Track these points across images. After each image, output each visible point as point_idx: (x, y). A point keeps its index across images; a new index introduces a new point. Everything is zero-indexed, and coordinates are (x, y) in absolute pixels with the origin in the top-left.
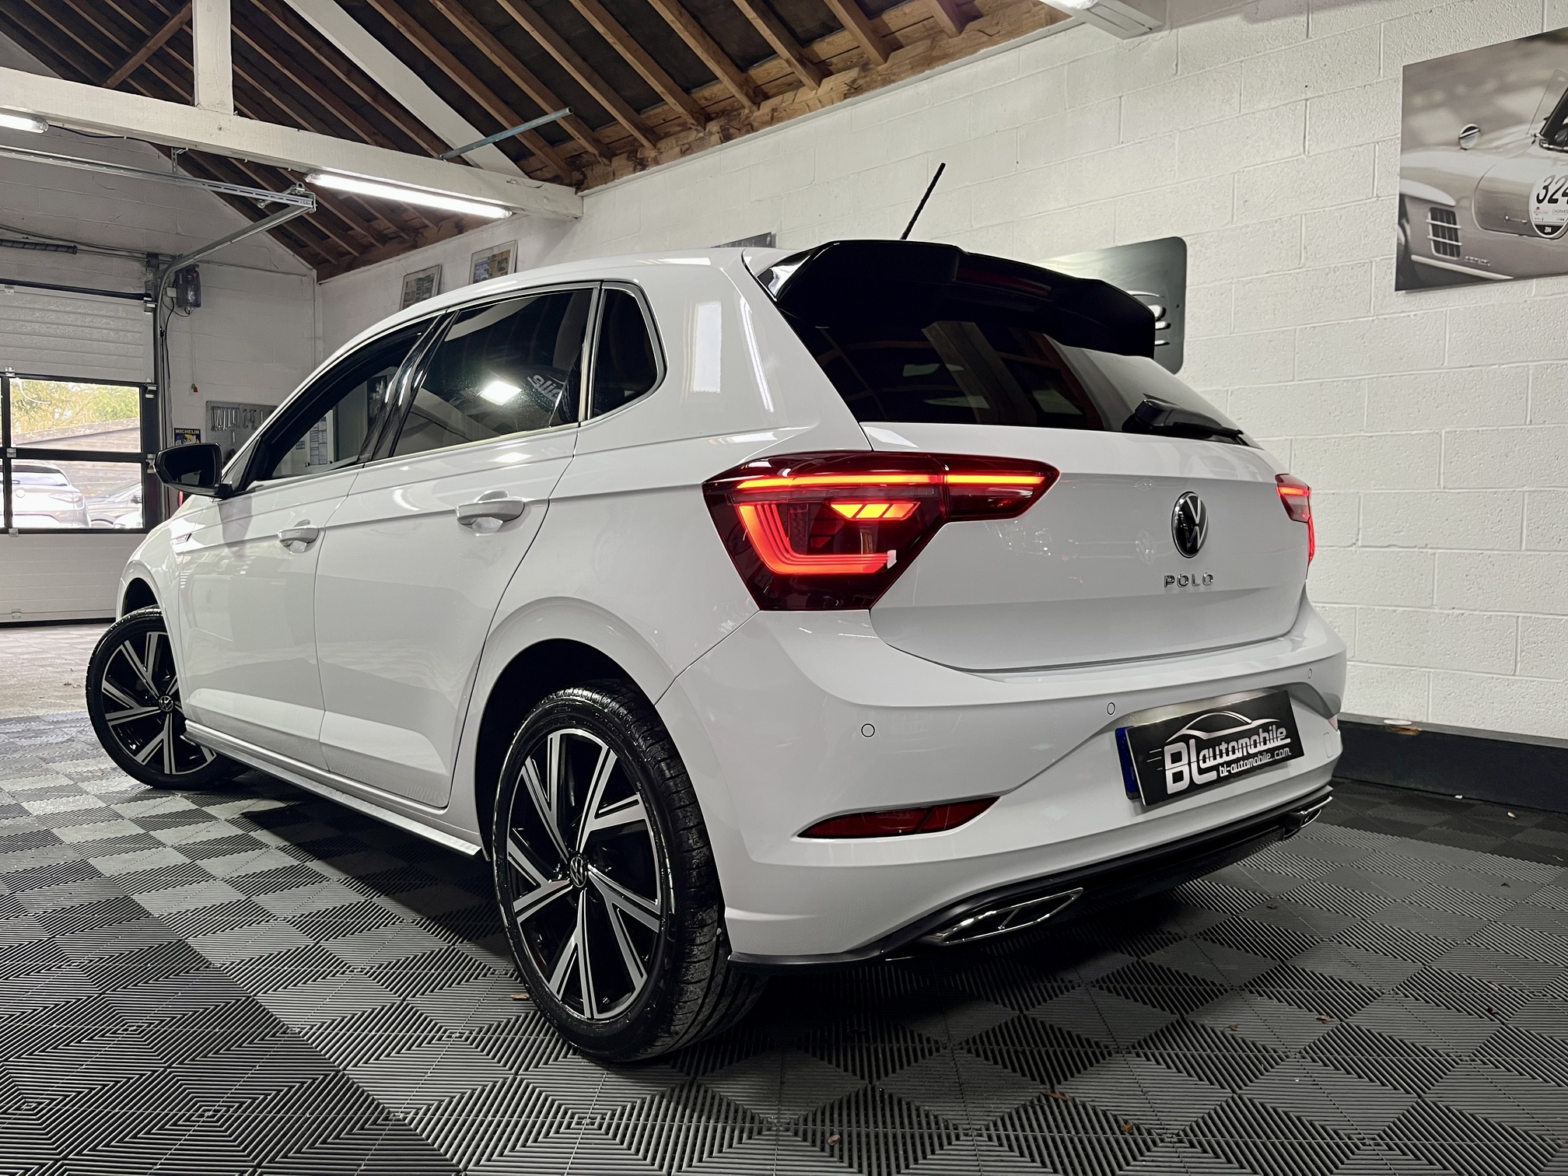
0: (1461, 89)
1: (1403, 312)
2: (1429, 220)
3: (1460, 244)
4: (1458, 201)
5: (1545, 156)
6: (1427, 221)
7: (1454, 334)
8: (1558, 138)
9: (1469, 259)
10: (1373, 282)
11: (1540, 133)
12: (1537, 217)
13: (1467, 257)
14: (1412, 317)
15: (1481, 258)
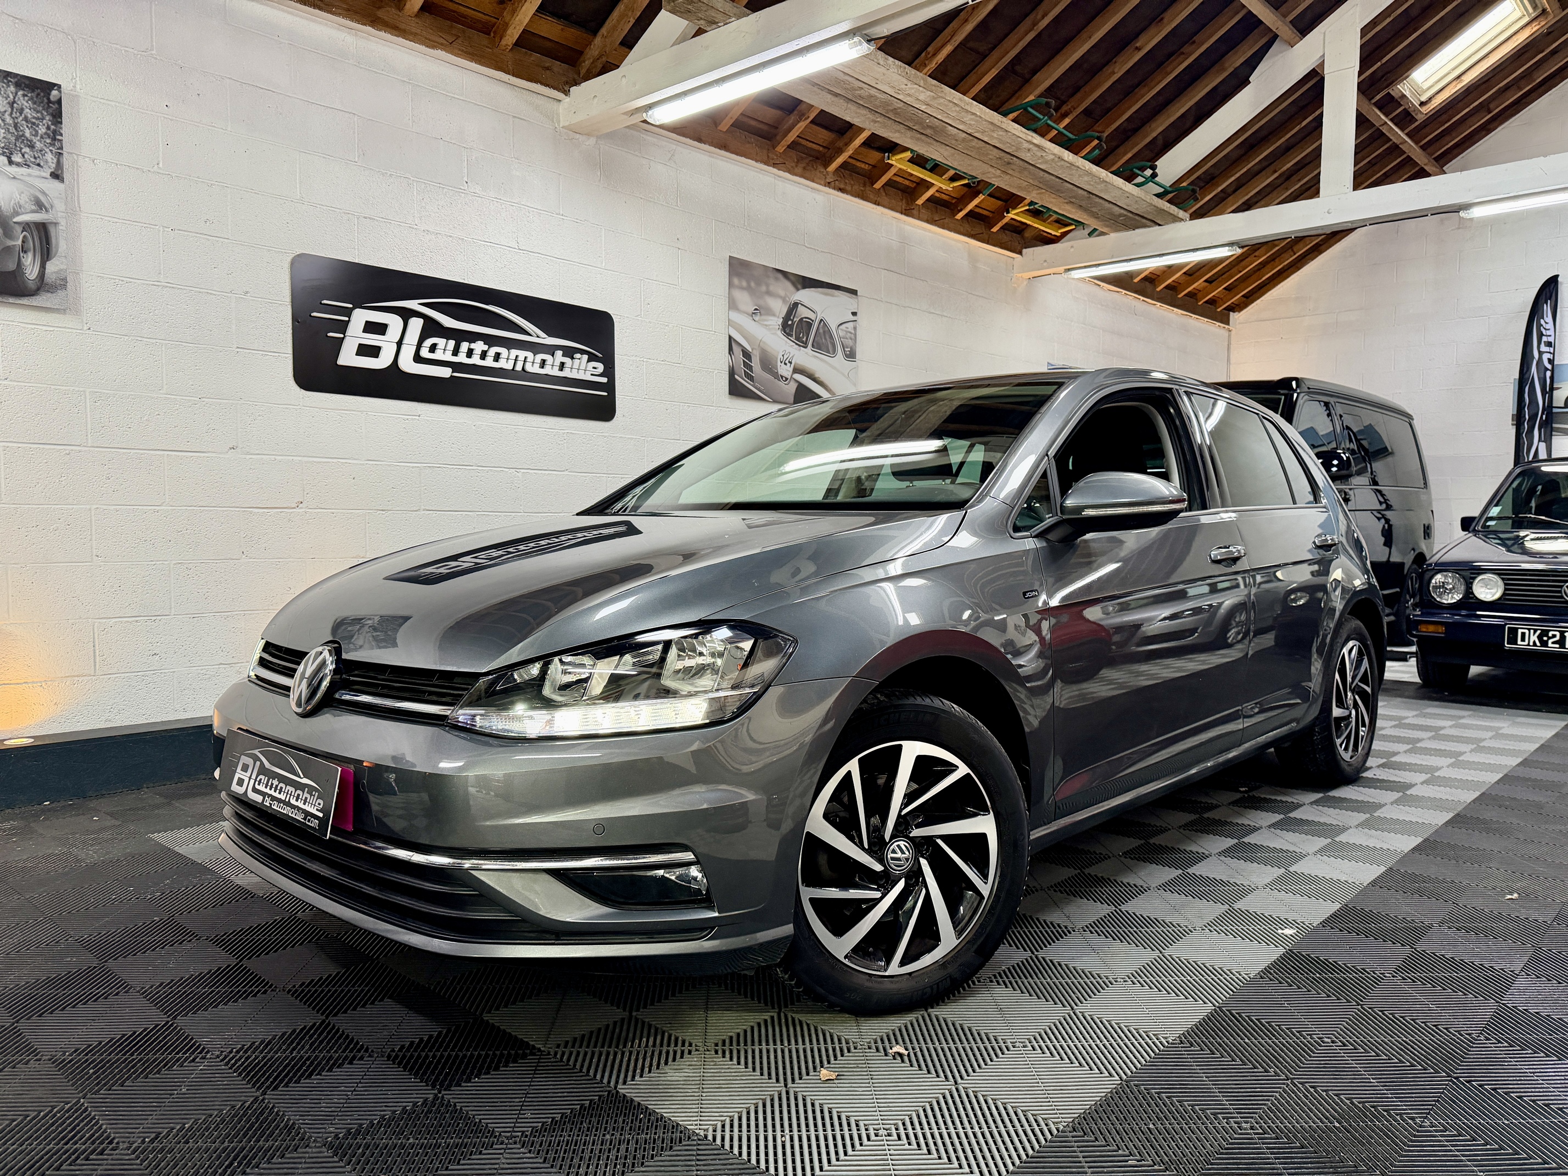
0: (753, 284)
1: (728, 407)
2: (740, 355)
3: (753, 374)
4: (752, 349)
5: (783, 338)
8: (787, 330)
9: (758, 386)
11: (780, 324)
13: (756, 384)
15: (761, 385)
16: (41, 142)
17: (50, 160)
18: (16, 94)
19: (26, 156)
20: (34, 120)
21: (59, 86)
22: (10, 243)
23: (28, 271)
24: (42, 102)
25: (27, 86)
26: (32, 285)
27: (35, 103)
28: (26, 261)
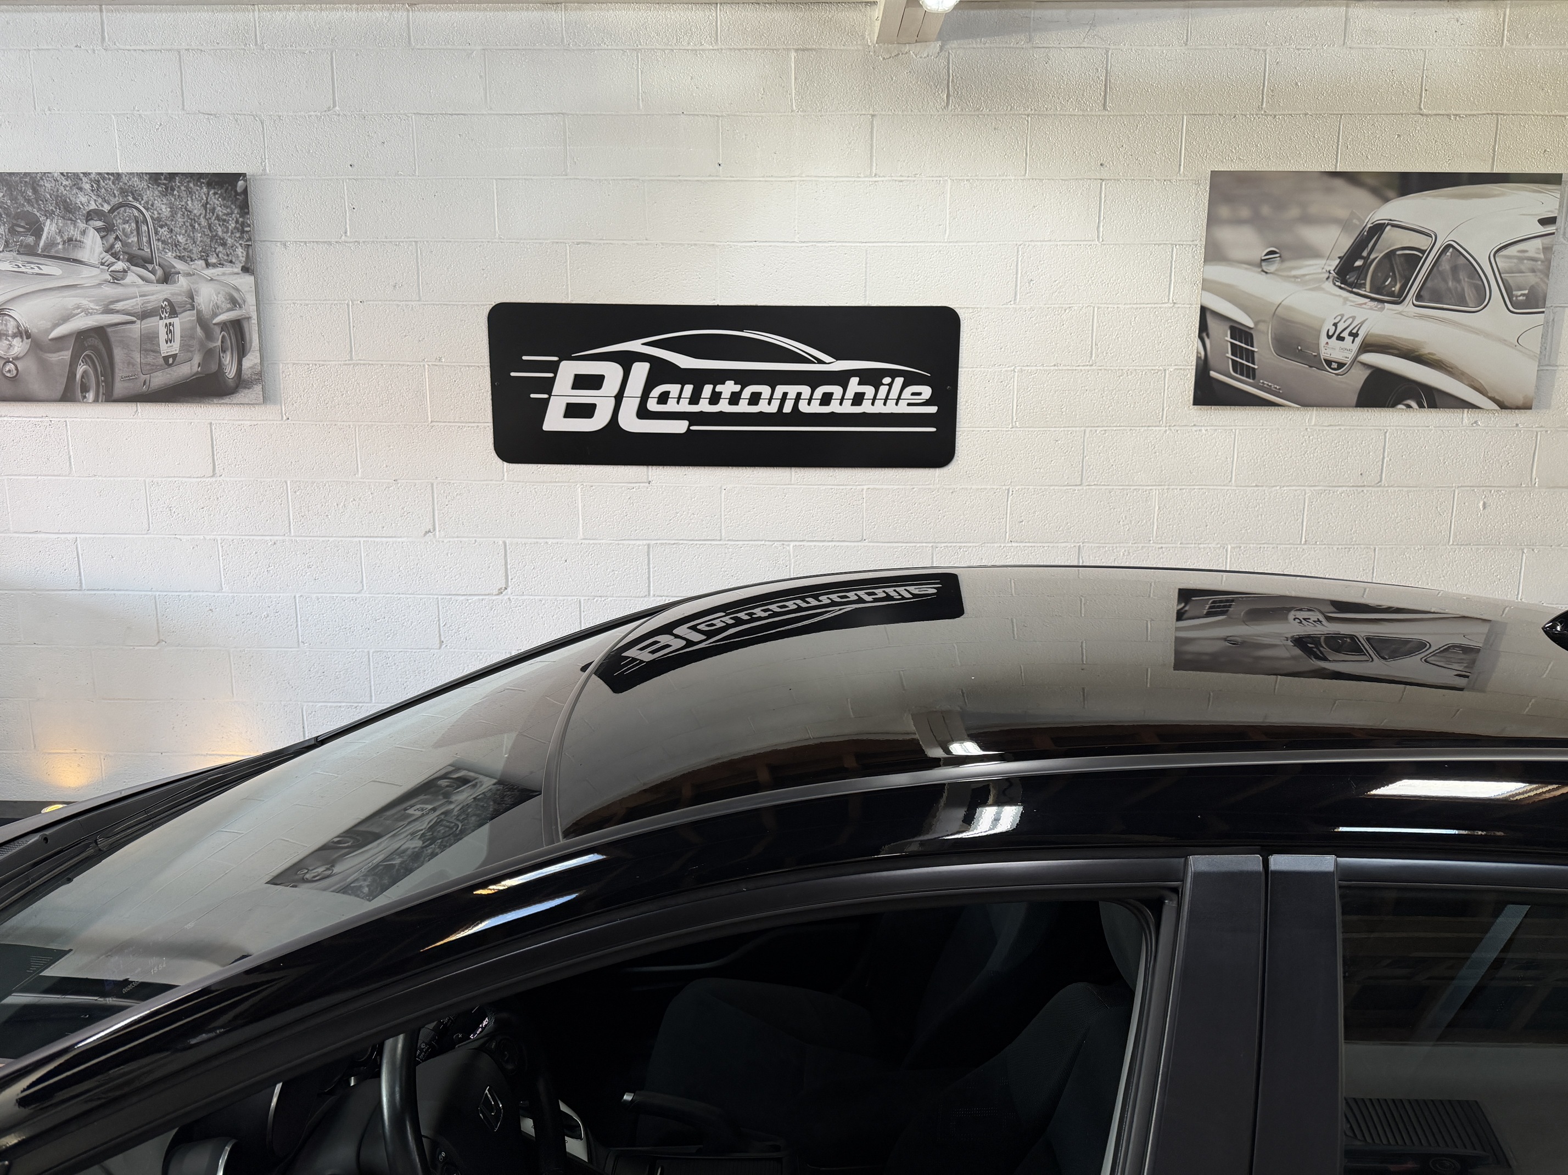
0: (1266, 210)
1: (1194, 425)
2: (1228, 338)
3: (1256, 367)
4: (1256, 323)
5: (1338, 294)
6: (1226, 338)
7: (1242, 453)
8: (1349, 278)
9: (1263, 383)
10: (1166, 391)
11: (1334, 270)
12: (1326, 351)
13: (1261, 381)
14: (1204, 431)
15: (1275, 384)
16: (231, 237)
17: (240, 254)
18: (208, 194)
19: (220, 255)
20: (224, 217)
21: (244, 175)
22: (212, 345)
23: (227, 371)
24: (230, 197)
25: (217, 183)
26: (231, 383)
27: (224, 199)
28: (226, 361)
